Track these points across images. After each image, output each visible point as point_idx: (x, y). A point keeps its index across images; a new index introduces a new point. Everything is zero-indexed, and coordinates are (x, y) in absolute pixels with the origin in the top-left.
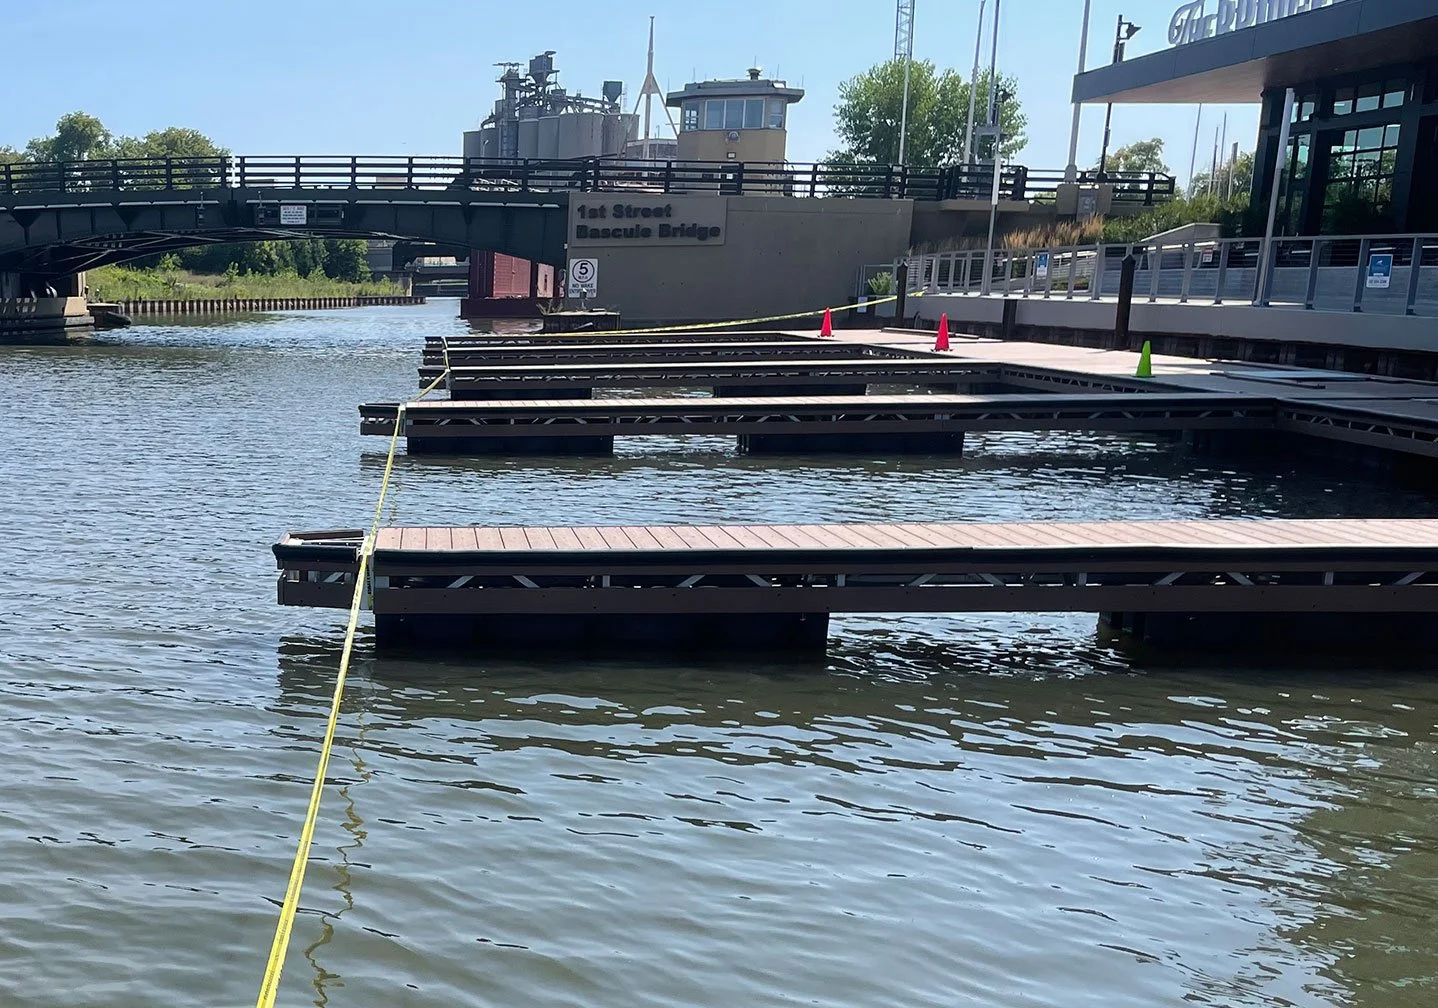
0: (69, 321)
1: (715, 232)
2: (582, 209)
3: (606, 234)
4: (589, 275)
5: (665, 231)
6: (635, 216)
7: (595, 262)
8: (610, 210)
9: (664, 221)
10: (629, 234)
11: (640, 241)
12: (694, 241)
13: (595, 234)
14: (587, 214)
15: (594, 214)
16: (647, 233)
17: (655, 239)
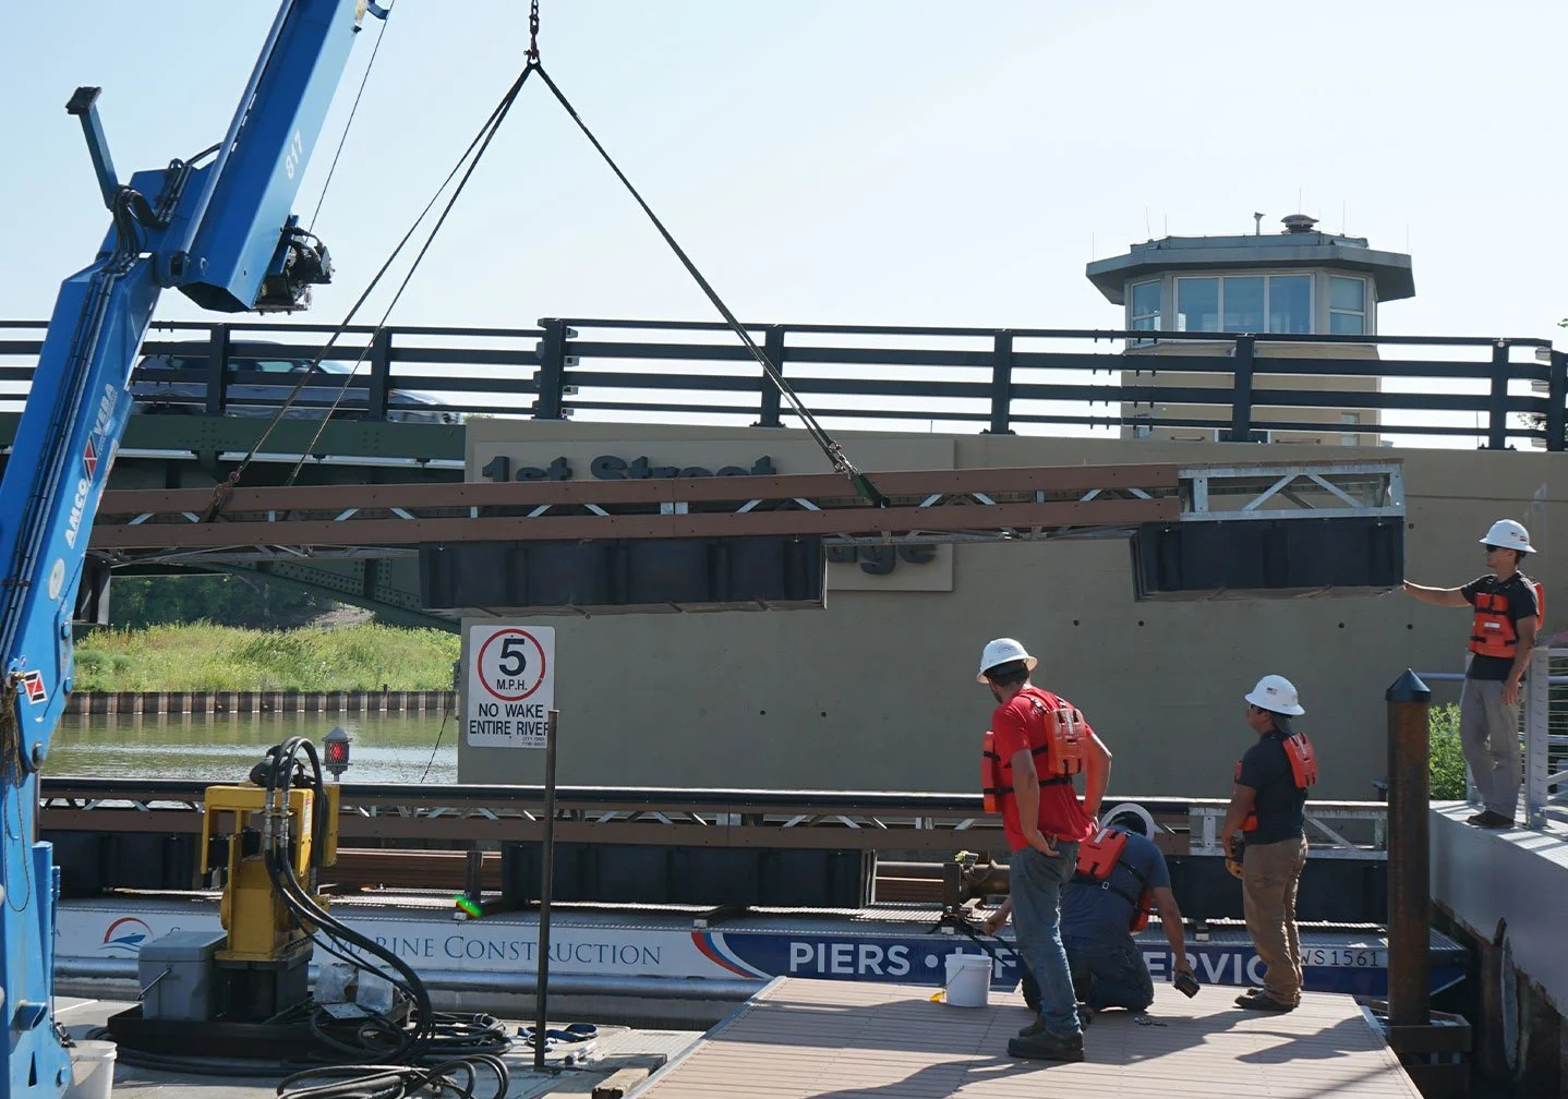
7: (546, 635)
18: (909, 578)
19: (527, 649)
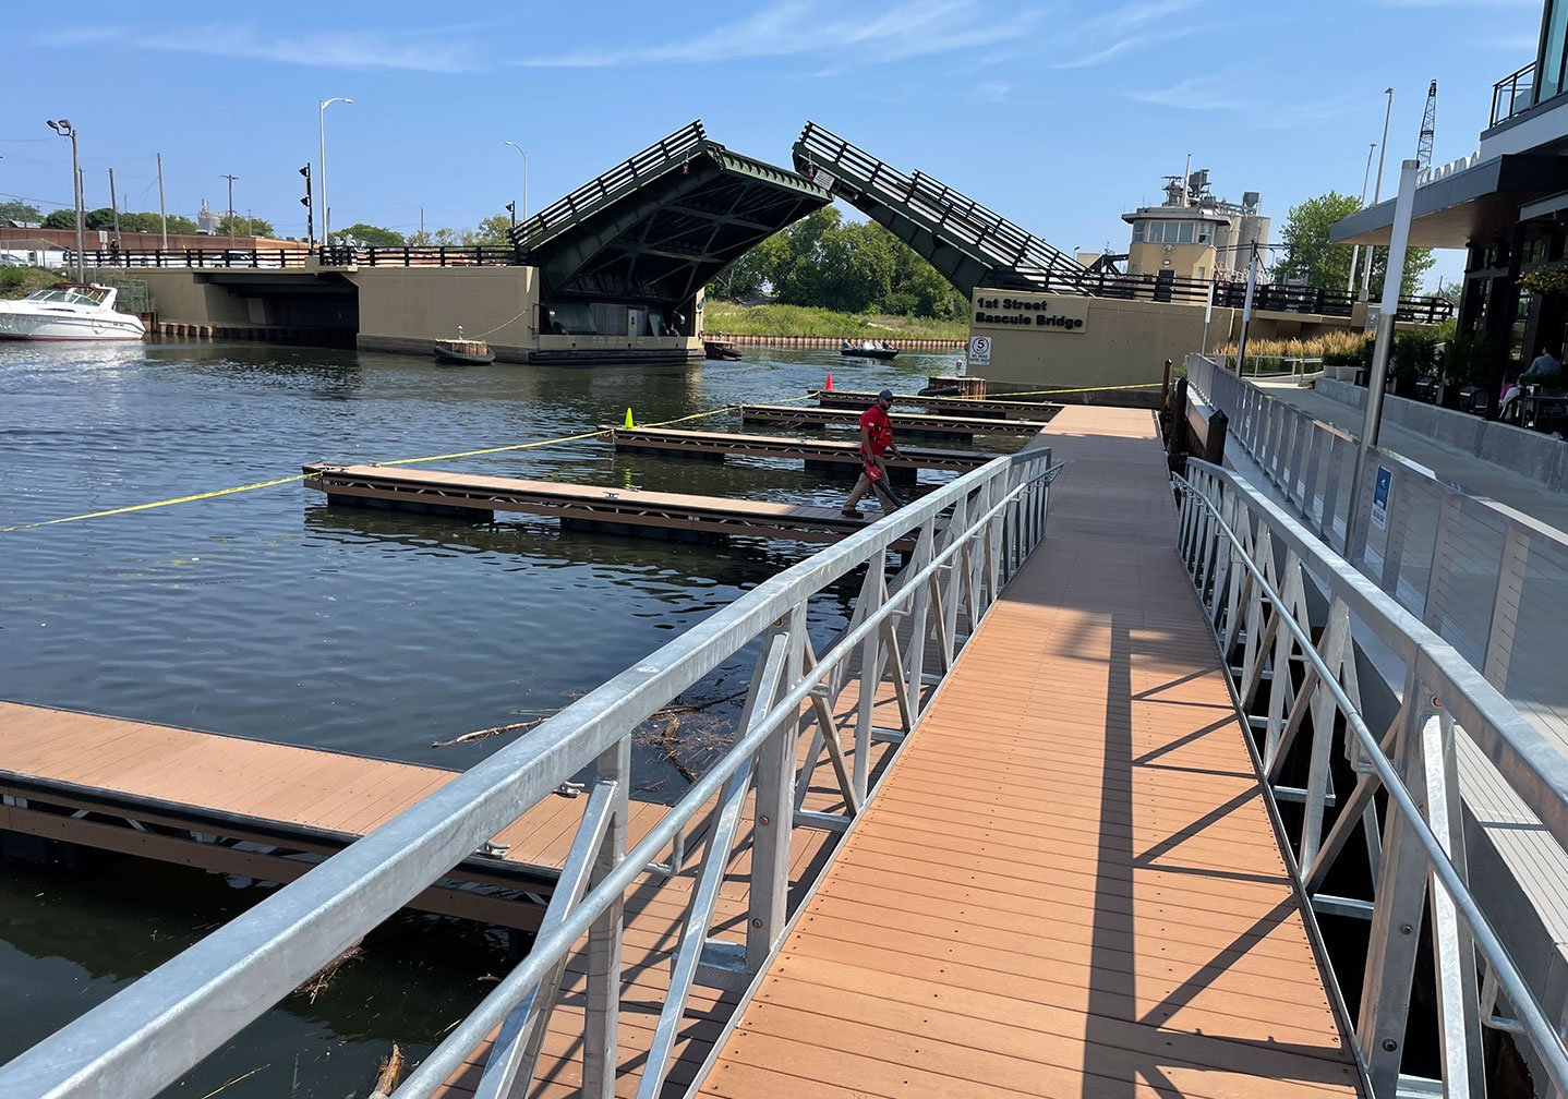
0: (690, 353)
1: (1079, 323)
2: (981, 301)
3: (997, 320)
4: (984, 348)
5: (1041, 320)
6: (1020, 308)
7: (989, 339)
8: (1001, 304)
9: (1041, 313)
10: (1014, 321)
11: (1022, 327)
12: (1063, 329)
13: (989, 320)
14: (984, 304)
15: (990, 305)
16: (1028, 321)
17: (1033, 326)
18: (1076, 330)
19: (985, 342)
